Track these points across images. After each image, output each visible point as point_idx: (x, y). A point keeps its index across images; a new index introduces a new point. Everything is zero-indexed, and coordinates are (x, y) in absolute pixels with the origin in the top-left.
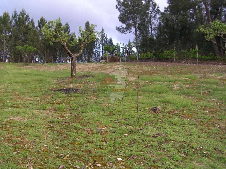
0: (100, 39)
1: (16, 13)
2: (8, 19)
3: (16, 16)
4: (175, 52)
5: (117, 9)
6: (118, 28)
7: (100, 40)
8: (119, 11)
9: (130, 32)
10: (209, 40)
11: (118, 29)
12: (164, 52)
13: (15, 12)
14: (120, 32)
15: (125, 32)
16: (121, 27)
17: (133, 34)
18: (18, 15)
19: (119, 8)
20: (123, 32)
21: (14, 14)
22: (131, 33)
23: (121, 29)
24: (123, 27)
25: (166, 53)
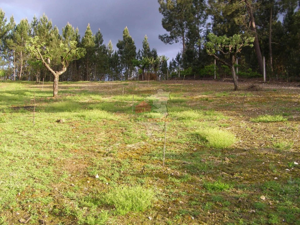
0: (143, 50)
1: (36, 20)
2: (25, 28)
3: (36, 23)
4: (216, 68)
5: (160, 12)
6: (161, 36)
7: (143, 52)
8: (163, 15)
9: (176, 42)
10: (211, 55)
11: (161, 38)
12: (205, 67)
13: (34, 19)
14: (164, 41)
15: (171, 42)
16: (165, 35)
17: (181, 44)
18: (39, 22)
19: (163, 12)
20: (168, 42)
21: (33, 22)
22: (178, 43)
23: (165, 38)
24: (168, 36)
25: (207, 68)
